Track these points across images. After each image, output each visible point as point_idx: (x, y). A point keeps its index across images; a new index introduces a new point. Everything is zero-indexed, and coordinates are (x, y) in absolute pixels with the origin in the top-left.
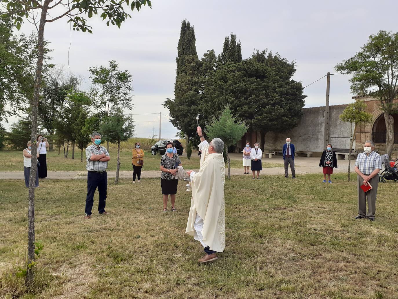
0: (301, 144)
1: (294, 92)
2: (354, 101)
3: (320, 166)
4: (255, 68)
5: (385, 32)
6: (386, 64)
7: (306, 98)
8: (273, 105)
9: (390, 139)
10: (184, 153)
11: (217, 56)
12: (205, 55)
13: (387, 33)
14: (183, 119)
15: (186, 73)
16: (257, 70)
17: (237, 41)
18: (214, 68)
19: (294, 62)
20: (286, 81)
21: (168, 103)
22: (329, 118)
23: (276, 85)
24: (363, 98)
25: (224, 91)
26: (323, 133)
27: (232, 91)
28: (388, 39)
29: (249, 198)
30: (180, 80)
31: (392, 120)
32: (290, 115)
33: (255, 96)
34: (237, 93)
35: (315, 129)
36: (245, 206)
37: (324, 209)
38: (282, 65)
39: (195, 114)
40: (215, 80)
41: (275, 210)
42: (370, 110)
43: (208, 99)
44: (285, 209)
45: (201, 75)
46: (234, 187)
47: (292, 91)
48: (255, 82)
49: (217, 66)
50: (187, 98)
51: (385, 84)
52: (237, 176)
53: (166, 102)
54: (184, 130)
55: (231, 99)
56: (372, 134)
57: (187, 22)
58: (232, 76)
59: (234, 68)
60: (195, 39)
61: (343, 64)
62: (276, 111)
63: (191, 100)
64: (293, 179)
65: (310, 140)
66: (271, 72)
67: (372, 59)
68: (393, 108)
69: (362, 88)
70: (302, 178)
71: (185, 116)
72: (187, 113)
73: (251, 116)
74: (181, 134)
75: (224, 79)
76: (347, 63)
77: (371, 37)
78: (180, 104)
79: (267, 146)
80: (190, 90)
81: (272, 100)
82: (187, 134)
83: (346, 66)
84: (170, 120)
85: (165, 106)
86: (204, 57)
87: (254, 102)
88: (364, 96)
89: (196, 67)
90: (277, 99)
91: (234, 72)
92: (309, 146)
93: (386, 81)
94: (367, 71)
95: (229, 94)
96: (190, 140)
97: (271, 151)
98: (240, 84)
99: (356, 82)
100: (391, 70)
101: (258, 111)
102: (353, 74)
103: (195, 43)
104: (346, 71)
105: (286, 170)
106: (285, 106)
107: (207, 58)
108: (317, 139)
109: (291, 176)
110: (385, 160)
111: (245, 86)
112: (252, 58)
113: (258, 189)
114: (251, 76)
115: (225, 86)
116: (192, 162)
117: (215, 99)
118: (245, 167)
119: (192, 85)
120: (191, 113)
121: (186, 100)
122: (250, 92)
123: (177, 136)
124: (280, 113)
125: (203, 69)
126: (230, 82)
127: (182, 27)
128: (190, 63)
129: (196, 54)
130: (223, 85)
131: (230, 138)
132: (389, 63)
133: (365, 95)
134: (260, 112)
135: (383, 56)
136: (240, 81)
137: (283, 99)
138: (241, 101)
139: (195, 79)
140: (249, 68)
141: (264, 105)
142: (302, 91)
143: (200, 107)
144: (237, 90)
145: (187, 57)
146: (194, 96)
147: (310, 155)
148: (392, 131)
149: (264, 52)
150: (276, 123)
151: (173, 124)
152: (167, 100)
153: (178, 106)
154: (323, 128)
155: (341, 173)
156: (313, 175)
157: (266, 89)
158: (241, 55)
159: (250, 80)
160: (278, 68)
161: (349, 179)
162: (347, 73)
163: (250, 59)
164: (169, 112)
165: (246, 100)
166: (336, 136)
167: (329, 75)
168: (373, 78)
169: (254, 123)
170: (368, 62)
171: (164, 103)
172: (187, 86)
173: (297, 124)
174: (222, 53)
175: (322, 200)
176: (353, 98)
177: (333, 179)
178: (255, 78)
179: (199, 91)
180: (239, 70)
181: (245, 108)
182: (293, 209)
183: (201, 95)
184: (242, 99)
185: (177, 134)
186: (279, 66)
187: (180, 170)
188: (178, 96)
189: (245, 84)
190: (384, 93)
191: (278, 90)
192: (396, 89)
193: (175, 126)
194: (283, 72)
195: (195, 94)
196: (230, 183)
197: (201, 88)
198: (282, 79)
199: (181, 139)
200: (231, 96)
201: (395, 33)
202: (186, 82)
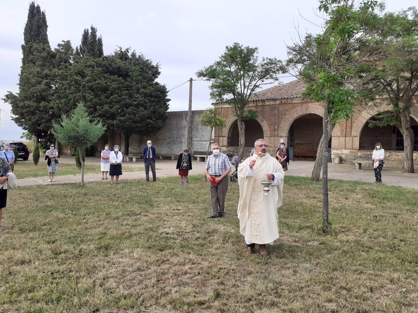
0: (166, 147)
1: (158, 94)
2: (213, 107)
3: (177, 168)
4: (117, 66)
5: (238, 44)
6: (239, 74)
7: (170, 101)
8: (137, 106)
9: (242, 143)
10: (31, 157)
11: (75, 48)
12: (59, 45)
13: (240, 45)
14: (30, 117)
16: (119, 67)
17: (98, 35)
18: (71, 61)
19: (158, 65)
20: (150, 83)
21: (10, 97)
22: (192, 122)
23: (139, 85)
24: (221, 105)
25: (81, 88)
26: (187, 136)
27: (91, 88)
28: (242, 51)
29: (102, 206)
30: (27, 71)
31: (244, 126)
32: (154, 117)
33: (116, 95)
34: (96, 91)
35: (179, 133)
36: (96, 215)
37: (179, 211)
38: (147, 66)
39: (46, 112)
40: (71, 75)
41: (128, 217)
42: (226, 116)
43: (62, 95)
44: (140, 214)
45: (54, 67)
46: (86, 195)
47: (156, 93)
48: (116, 80)
49: (74, 59)
50: (36, 93)
51: (238, 93)
52: (92, 182)
53: (7, 96)
54: (31, 130)
55: (89, 96)
56: (228, 138)
57: (36, 5)
58: (90, 72)
59: (93, 63)
60: (47, 27)
61: (204, 71)
62: (139, 113)
63: (40, 95)
64: (154, 183)
65: (174, 143)
66: (135, 71)
67: (228, 69)
68: (244, 115)
69: (220, 95)
70: (163, 181)
71: (33, 113)
72: (35, 110)
73: (113, 117)
74: (28, 135)
75: (82, 74)
76: (206, 70)
77: (227, 47)
78: (26, 99)
79: (131, 150)
80: (40, 83)
81: (135, 101)
82: (35, 135)
83: (206, 73)
84: (12, 118)
85: (6, 101)
86: (57, 48)
87: (116, 102)
88: (222, 103)
89: (47, 58)
90: (140, 100)
91: (93, 67)
92: (173, 149)
93: (239, 90)
94: (223, 80)
95: (87, 91)
96: (40, 142)
97: (135, 154)
98: (100, 81)
99: (214, 90)
100: (243, 80)
101: (121, 112)
102: (212, 81)
103: (46, 30)
104: (206, 78)
105: (147, 173)
106: (149, 108)
107: (62, 49)
108: (181, 142)
109: (152, 180)
110: (236, 161)
111: (106, 83)
112: (114, 54)
113: (115, 195)
114: (112, 73)
115: (82, 82)
116: (40, 168)
117: (71, 96)
118: (103, 172)
119: (42, 78)
120: (40, 111)
121: (34, 95)
122: (112, 91)
123: (22, 137)
124: (144, 115)
125: (57, 61)
126: (88, 78)
127: (29, 10)
128: (40, 52)
129: (48, 43)
130: (79, 81)
131: (84, 140)
132: (241, 74)
133: (222, 102)
134: (123, 113)
135: (237, 67)
136: (100, 78)
137: (147, 101)
138: (101, 100)
139: (46, 71)
140: (110, 65)
141: (127, 106)
142: (167, 94)
143: (52, 104)
144: (97, 88)
145: (35, 45)
146: (44, 91)
147: (174, 158)
148: (244, 136)
149: (127, 50)
150: (140, 125)
151: (16, 122)
152: (8, 93)
153: (23, 101)
154: (186, 132)
155: (200, 175)
156: (174, 177)
157: (130, 88)
158: (102, 50)
159: (111, 78)
160: (142, 68)
161: (206, 180)
162: (207, 80)
163: (113, 56)
164: (11, 108)
165: (107, 99)
166: (198, 140)
167: (191, 80)
168: (229, 86)
169: (116, 125)
170: (225, 71)
171: (5, 98)
172: (36, 78)
173: (161, 127)
174: (80, 46)
175: (178, 202)
176: (212, 104)
177: (192, 180)
178: (117, 76)
179: (52, 86)
180: (99, 65)
181: (106, 107)
182: (148, 214)
183: (53, 90)
184: (103, 97)
185: (22, 135)
186: (142, 66)
187: (11, 178)
188: (23, 89)
189: (106, 81)
190: (238, 101)
191: (141, 90)
192: (247, 98)
193: (19, 126)
194: (147, 73)
195: (47, 89)
196: (83, 191)
197: (54, 82)
198: (145, 80)
199: (28, 141)
200: (89, 93)
201: (247, 46)
202: (34, 74)
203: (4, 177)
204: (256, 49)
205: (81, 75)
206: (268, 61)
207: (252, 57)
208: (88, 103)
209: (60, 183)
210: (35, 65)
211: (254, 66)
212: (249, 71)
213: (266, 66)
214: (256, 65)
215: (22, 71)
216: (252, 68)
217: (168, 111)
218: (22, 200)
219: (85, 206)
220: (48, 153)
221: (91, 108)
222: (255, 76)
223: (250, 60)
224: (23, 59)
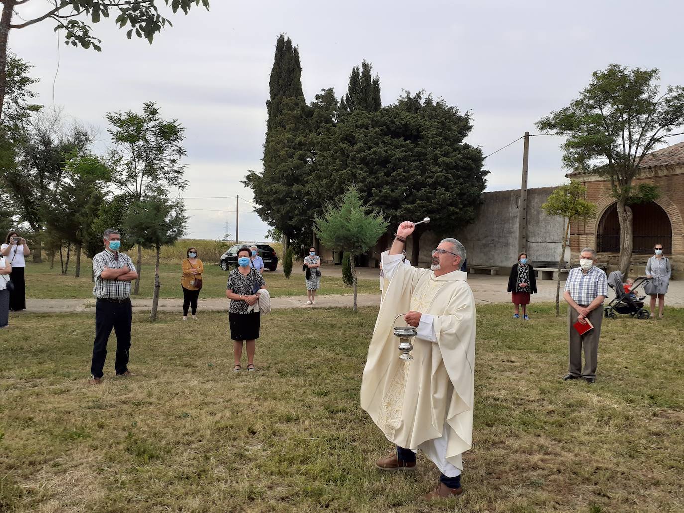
0: (481, 252)
1: (469, 164)
2: (568, 181)
3: (509, 290)
4: (403, 122)
5: (619, 66)
6: (620, 120)
7: (489, 174)
8: (434, 186)
9: (626, 246)
10: (280, 266)
11: (339, 100)
12: (317, 97)
13: (622, 68)
14: (279, 206)
15: (284, 127)
16: (406, 125)
17: (373, 74)
18: (334, 120)
19: (469, 114)
20: (456, 146)
21: (252, 179)
22: (527, 209)
23: (437, 152)
24: (583, 177)
25: (349, 161)
26: (517, 235)
27: (364, 161)
28: (625, 78)
30: (274, 139)
31: (630, 214)
32: (462, 203)
33: (402, 170)
34: (371, 165)
35: (504, 228)
37: (512, 364)
38: (449, 118)
39: (299, 198)
40: (334, 141)
42: (594, 197)
43: (322, 173)
45: (310, 131)
46: (362, 326)
47: (464, 163)
48: (402, 146)
49: (339, 116)
50: (286, 171)
51: (618, 154)
52: (369, 307)
53: (248, 177)
54: (280, 226)
55: (361, 173)
56: (598, 237)
57: (286, 39)
58: (363, 135)
59: (367, 121)
60: (300, 69)
61: (551, 119)
62: (437, 196)
63: (292, 174)
65: (495, 246)
66: (431, 129)
67: (598, 111)
68: (630, 195)
69: (581, 159)
70: (480, 310)
71: (282, 201)
72: (285, 196)
73: (395, 204)
74: (275, 234)
75: (350, 139)
76: (557, 116)
77: (595, 74)
78: (273, 180)
79: (422, 257)
80: (291, 156)
81: (431, 177)
82: (285, 234)
83: (556, 123)
84: (254, 209)
85: (247, 184)
86: (315, 101)
87: (401, 181)
88: (585, 173)
89: (302, 117)
90: (439, 175)
91: (367, 128)
92: (493, 256)
93: (619, 149)
94: (589, 131)
95: (358, 166)
96: (291, 244)
98: (377, 148)
99: (571, 150)
100: (627, 131)
101: (408, 196)
102: (567, 136)
103: (300, 75)
104: (555, 131)
106: (452, 188)
107: (321, 102)
108: (507, 245)
110: (616, 280)
111: (386, 151)
112: (398, 104)
114: (395, 135)
115: (352, 152)
116: (293, 283)
117: (334, 174)
119: (295, 149)
120: (291, 198)
121: (283, 174)
122: (394, 164)
123: (267, 237)
124: (444, 200)
125: (314, 121)
126: (359, 145)
127: (277, 48)
128: (292, 110)
129: (301, 94)
130: (347, 150)
131: (358, 242)
132: (624, 119)
133: (586, 171)
134: (411, 198)
135: (616, 107)
136: (377, 145)
137: (450, 176)
138: (378, 179)
139: (300, 138)
140: (393, 122)
141: (418, 186)
142: (483, 163)
143: (308, 187)
144: (372, 160)
145: (285, 100)
146: (297, 167)
147: (495, 272)
148: (630, 232)
149: (418, 95)
150: (437, 217)
151: (260, 215)
152: (250, 173)
153: (269, 184)
154: (517, 226)
155: (545, 304)
156: (497, 305)
157: (422, 158)
158: (379, 99)
159: (394, 142)
160: (442, 123)
161: (558, 313)
162: (557, 134)
163: (396, 107)
164: (253, 195)
165: (387, 177)
166: (539, 240)
167: (527, 136)
168: (599, 143)
169: (401, 216)
170: (591, 116)
171: (245, 179)
172: (286, 149)
173: (473, 220)
174: (347, 94)
175: (510, 348)
176: (566, 176)
177: (531, 312)
178: (402, 139)
179: (308, 159)
180: (375, 124)
181: (386, 190)
183: (310, 165)
184: (381, 174)
185: (267, 234)
186: (443, 119)
187: (264, 296)
188: (270, 167)
189: (386, 148)
190: (617, 168)
191: (440, 160)
192: (636, 163)
193: (263, 220)
194: (450, 130)
195: (301, 164)
196: (357, 319)
197: (310, 154)
198: (448, 142)
199: (274, 242)
200: (362, 169)
201: (635, 69)
202: (284, 143)
203: (255, 296)
204: (654, 71)
205: (349, 141)
206: (680, 91)
207: (645, 88)
208: (360, 184)
209: (323, 306)
210: (285, 129)
211: (650, 103)
212: (640, 114)
213: (676, 101)
214: (654, 101)
215: (267, 140)
216: (647, 107)
217: (485, 191)
218: (276, 329)
219: (362, 344)
220: (307, 260)
221: (364, 191)
222: (652, 121)
223: (642, 92)
224: (268, 121)
